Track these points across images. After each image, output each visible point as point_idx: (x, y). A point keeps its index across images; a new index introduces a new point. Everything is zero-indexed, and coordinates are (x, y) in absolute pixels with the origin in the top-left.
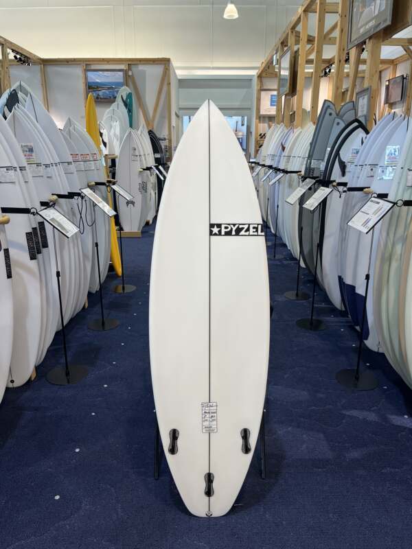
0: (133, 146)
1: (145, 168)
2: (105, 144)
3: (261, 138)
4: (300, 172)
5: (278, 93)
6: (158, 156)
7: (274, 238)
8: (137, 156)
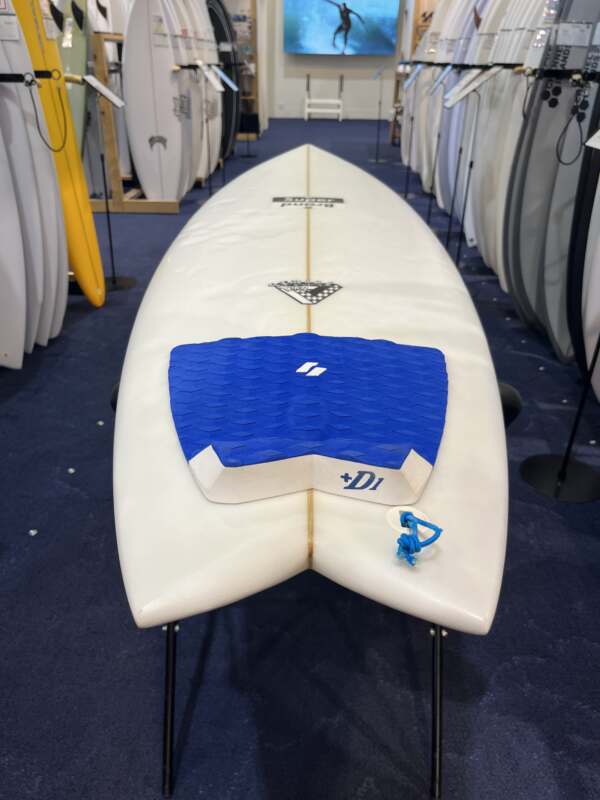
0: (158, 14)
1: (185, 63)
2: (103, 10)
3: (426, 20)
4: (521, 65)
6: (226, 47)
7: (445, 221)
8: (165, 35)
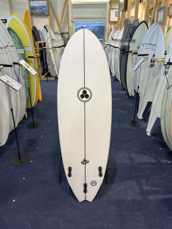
5: (119, 10)
